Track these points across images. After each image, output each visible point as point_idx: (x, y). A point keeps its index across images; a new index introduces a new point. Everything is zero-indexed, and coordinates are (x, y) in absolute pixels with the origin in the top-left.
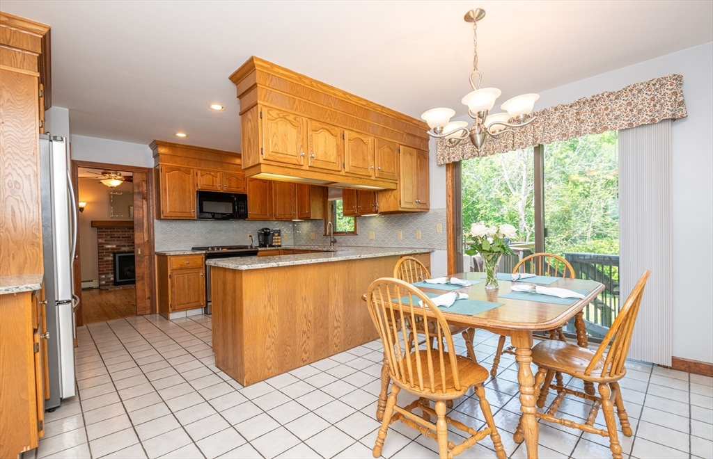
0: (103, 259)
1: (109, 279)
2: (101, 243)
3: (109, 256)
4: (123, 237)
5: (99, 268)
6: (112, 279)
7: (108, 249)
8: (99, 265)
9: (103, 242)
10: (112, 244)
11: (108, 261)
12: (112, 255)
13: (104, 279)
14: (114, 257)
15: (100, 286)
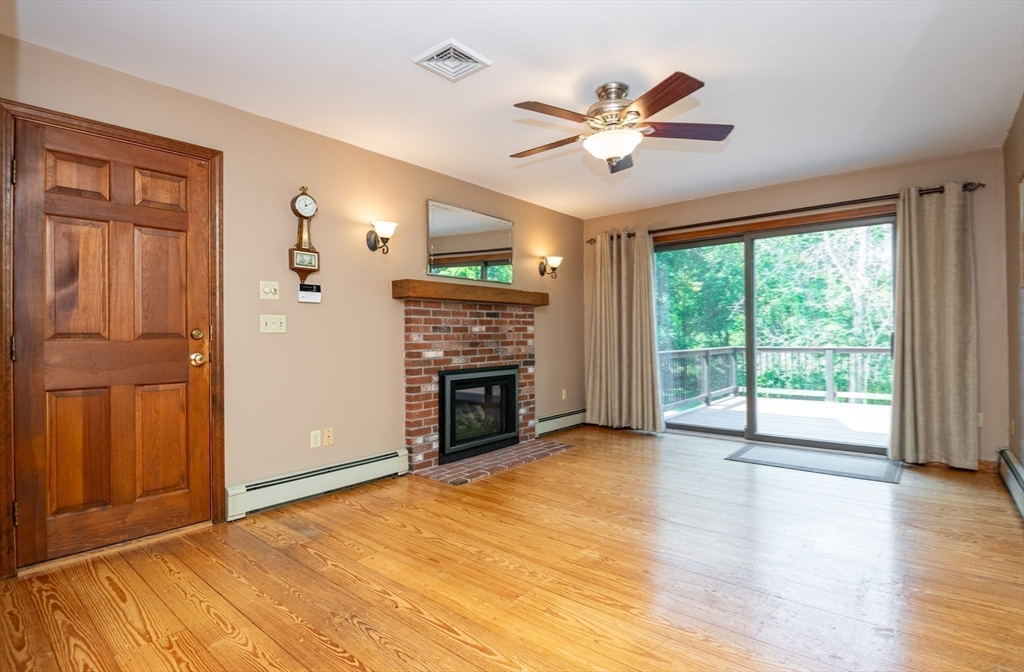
0: (418, 389)
1: (430, 446)
2: (417, 346)
3: (429, 381)
4: (455, 330)
5: (408, 415)
6: (436, 446)
7: (428, 362)
8: (408, 407)
9: (422, 341)
10: (436, 349)
11: (428, 396)
12: (436, 378)
13: (421, 448)
14: (442, 383)
15: (411, 468)
